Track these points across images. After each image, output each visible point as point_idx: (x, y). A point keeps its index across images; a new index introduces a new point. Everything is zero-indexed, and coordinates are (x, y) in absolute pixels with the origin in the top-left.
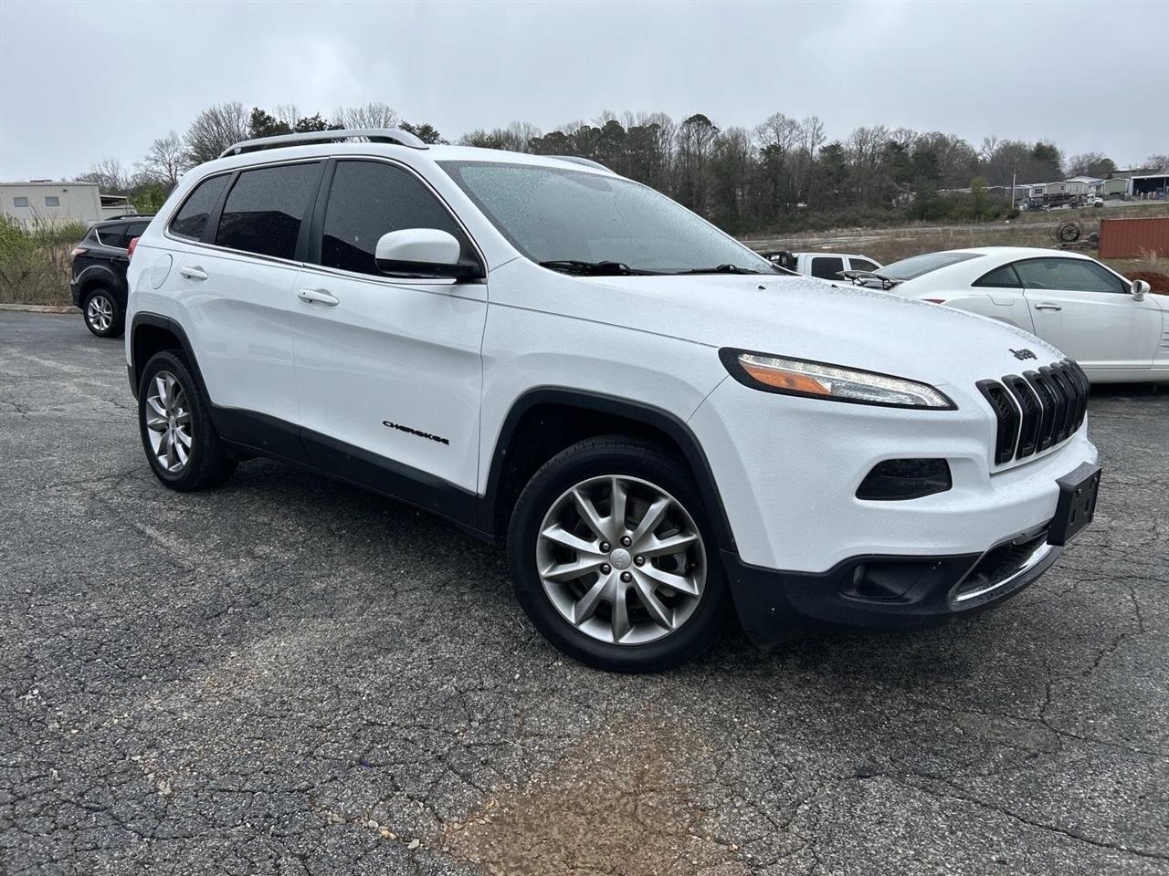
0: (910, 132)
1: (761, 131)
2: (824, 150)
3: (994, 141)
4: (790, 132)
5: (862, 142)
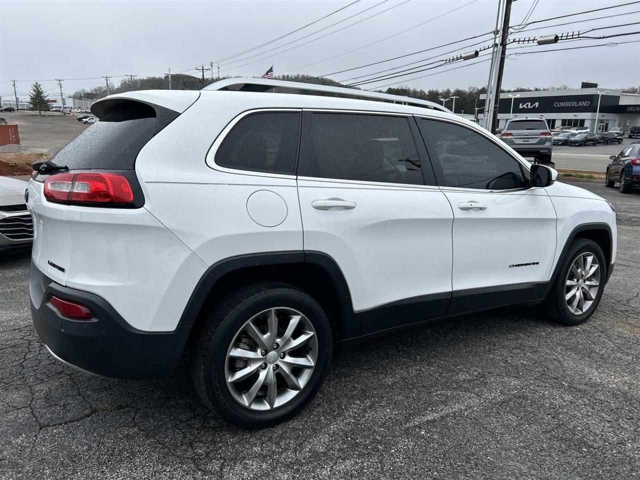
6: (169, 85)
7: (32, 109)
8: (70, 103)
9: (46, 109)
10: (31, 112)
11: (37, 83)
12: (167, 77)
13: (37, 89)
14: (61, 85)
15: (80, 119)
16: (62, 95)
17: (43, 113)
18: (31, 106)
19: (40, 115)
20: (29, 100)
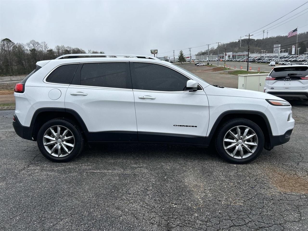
0: (70, 47)
1: (28, 45)
2: (48, 51)
3: (91, 51)
4: (38, 45)
5: (58, 49)
6: (240, 45)
7: (178, 62)
8: (194, 58)
9: (184, 61)
10: (178, 63)
11: (181, 51)
12: (239, 41)
13: (181, 53)
14: (190, 50)
15: (196, 65)
16: (190, 55)
17: (182, 63)
18: (179, 60)
19: (181, 64)
20: (178, 58)
